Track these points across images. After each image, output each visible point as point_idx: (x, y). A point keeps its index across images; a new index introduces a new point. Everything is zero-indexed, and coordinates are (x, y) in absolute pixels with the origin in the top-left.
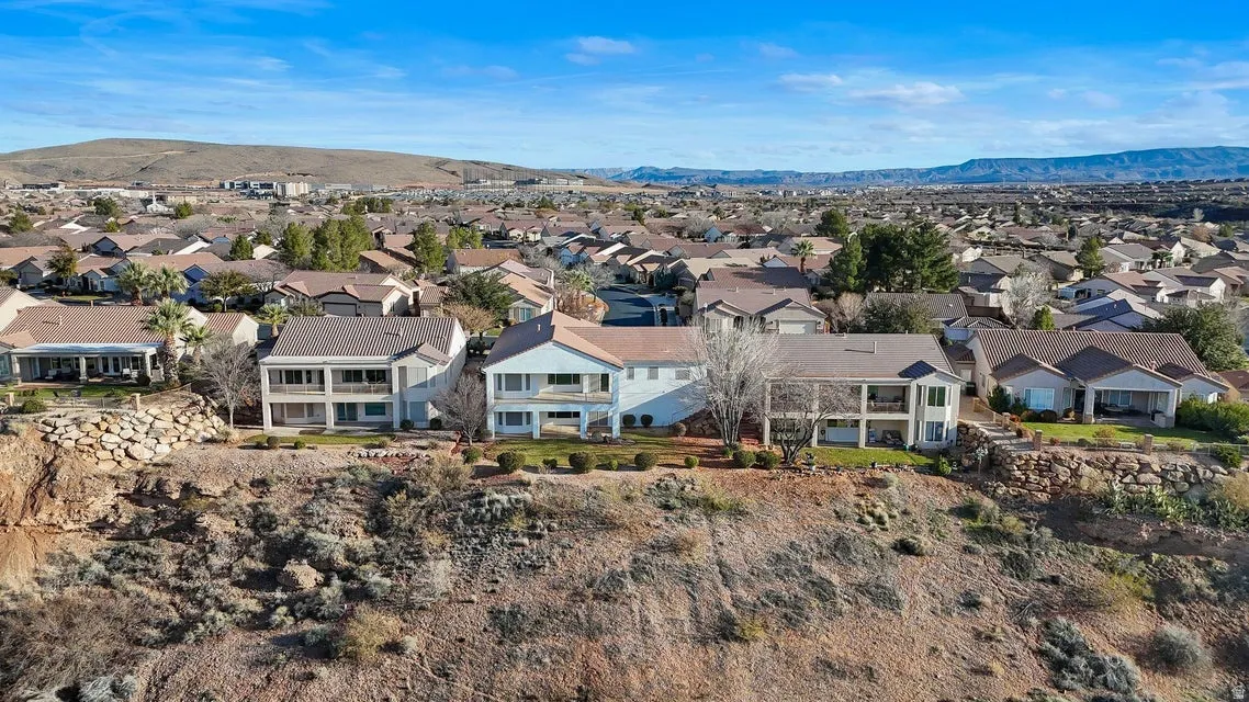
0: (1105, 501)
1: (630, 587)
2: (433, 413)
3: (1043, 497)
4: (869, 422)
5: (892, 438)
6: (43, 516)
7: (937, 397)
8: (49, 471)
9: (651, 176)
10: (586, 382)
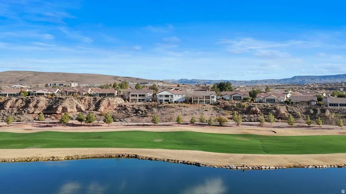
0: (229, 106)
1: (175, 112)
2: (151, 100)
3: (223, 107)
4: (205, 101)
5: (208, 103)
6: (109, 108)
7: (213, 97)
8: (109, 104)
9: (185, 82)
10: (170, 96)
